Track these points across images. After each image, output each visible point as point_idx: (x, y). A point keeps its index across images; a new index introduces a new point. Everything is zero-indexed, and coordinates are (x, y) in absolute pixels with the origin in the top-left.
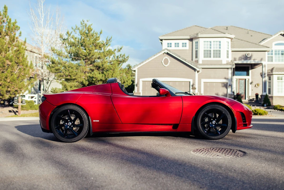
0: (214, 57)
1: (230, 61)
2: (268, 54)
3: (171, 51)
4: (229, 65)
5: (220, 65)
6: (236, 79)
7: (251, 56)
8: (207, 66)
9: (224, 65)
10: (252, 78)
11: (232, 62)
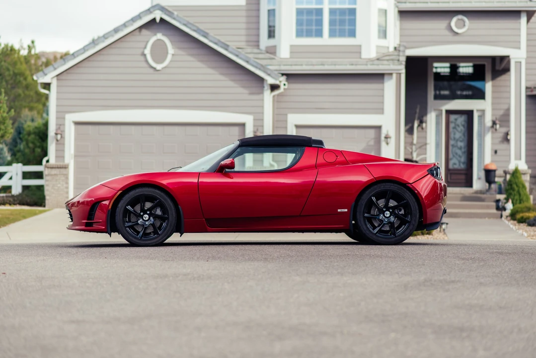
0: (332, 34)
1: (391, 49)
3: (176, 13)
4: (385, 62)
5: (352, 65)
6: (435, 110)
7: (468, 29)
8: (304, 67)
9: (367, 65)
10: (493, 109)
11: (396, 53)
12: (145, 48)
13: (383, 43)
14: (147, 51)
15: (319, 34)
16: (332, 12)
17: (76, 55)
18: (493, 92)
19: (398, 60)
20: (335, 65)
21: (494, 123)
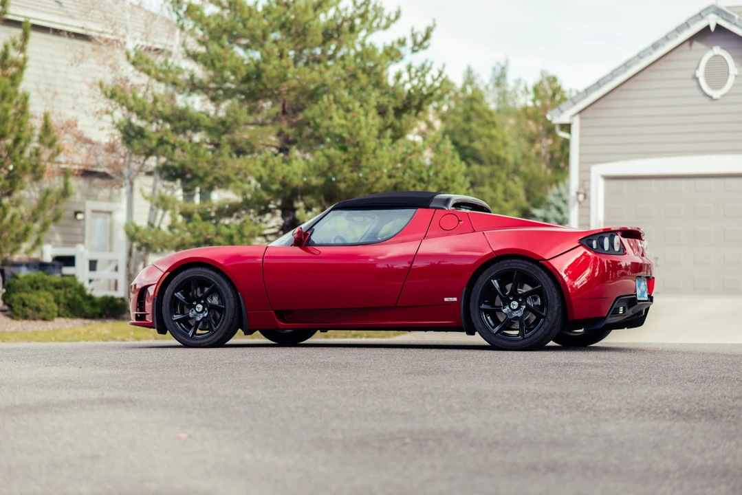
3: (737, 16)
12: (697, 68)
14: (700, 74)
17: (601, 83)
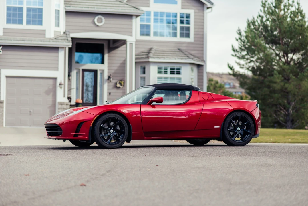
0: (28, 23)
1: (62, 33)
2: (142, 20)
4: (60, 41)
5: (41, 41)
6: (76, 69)
7: (104, 24)
8: (13, 42)
9: (50, 42)
10: (109, 70)
11: (65, 36)
13: (57, 29)
15: (20, 22)
16: (29, 10)
18: (109, 60)
19: (67, 40)
20: (31, 41)
21: (109, 77)
